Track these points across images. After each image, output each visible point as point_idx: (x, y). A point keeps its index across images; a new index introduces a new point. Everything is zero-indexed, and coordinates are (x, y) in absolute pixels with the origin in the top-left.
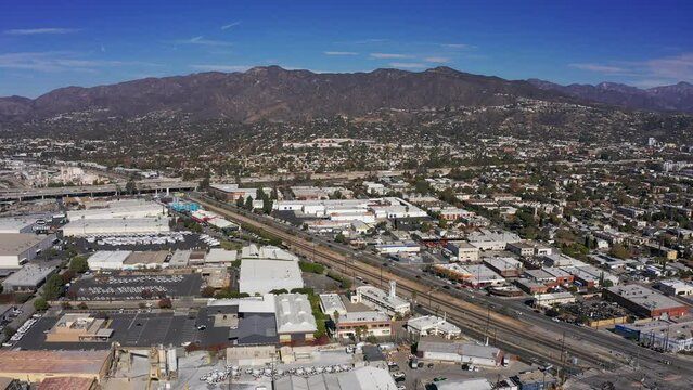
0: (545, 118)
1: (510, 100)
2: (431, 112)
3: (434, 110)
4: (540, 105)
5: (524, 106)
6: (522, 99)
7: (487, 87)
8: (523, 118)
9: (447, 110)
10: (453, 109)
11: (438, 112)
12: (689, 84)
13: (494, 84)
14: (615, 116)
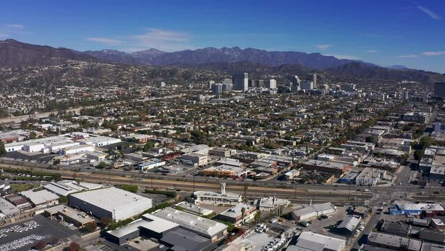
0: (88, 73)
1: (62, 62)
2: (9, 72)
3: (10, 69)
4: (82, 65)
5: (72, 65)
6: (70, 61)
7: (44, 53)
8: (74, 73)
9: (20, 70)
10: (24, 69)
11: (14, 71)
12: (156, 50)
13: (48, 51)
14: (130, 70)
